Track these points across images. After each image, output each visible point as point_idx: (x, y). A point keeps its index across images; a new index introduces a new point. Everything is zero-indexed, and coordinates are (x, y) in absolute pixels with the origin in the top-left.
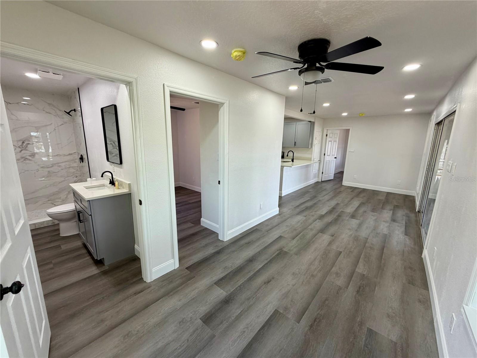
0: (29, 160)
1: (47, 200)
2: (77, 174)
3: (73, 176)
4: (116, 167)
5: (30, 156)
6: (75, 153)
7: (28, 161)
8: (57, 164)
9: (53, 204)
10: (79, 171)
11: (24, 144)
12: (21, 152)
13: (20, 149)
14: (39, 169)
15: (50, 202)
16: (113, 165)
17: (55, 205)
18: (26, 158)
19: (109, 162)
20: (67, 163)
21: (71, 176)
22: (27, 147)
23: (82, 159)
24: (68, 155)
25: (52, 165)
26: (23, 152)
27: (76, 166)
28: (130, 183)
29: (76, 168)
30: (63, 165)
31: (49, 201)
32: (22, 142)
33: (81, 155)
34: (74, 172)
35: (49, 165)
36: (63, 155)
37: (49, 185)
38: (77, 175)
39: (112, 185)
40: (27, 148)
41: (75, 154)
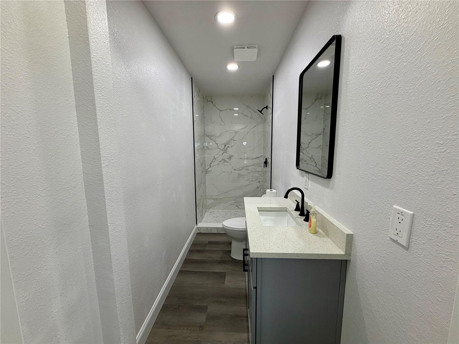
0: (227, 162)
1: (234, 202)
2: (260, 179)
3: (257, 181)
4: (311, 180)
5: (227, 158)
6: (262, 156)
7: (226, 163)
8: (246, 167)
9: (238, 207)
10: (262, 176)
11: (226, 147)
12: (222, 154)
13: (222, 152)
14: (232, 172)
15: (235, 204)
17: (239, 208)
18: (225, 161)
19: (300, 170)
20: (254, 167)
21: (255, 181)
22: (227, 149)
23: (266, 163)
24: (256, 158)
25: (241, 168)
26: (224, 154)
27: (261, 170)
28: (352, 233)
29: (261, 172)
30: (250, 168)
31: (235, 202)
32: (224, 145)
33: (266, 159)
34: (258, 177)
35: (239, 168)
36: (252, 158)
37: (237, 188)
38: (260, 180)
39: (299, 215)
40: (227, 151)
41: (261, 158)
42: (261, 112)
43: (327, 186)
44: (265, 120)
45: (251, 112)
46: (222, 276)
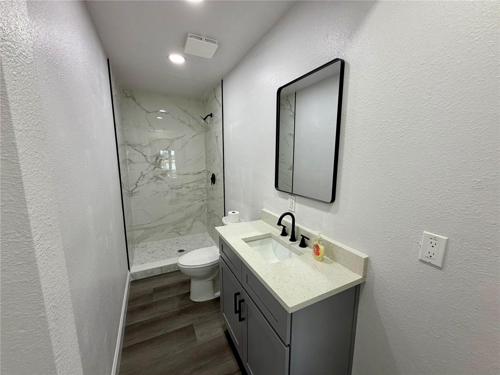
0: (161, 179)
1: (173, 228)
2: (203, 197)
3: (200, 200)
4: (299, 203)
5: (161, 174)
6: (204, 170)
7: (159, 181)
8: (186, 185)
9: (178, 233)
10: (206, 194)
11: (158, 161)
12: (154, 170)
13: (154, 167)
14: (169, 191)
15: (176, 230)
16: (289, 199)
17: (180, 234)
18: (159, 178)
19: (279, 190)
20: (196, 184)
21: (198, 199)
22: (160, 163)
23: (213, 179)
24: (197, 173)
25: (181, 186)
26: (156, 169)
27: (204, 187)
28: (367, 256)
29: (204, 189)
30: (191, 185)
31: (174, 229)
32: (156, 158)
33: (213, 175)
34: (201, 195)
35: (178, 186)
36: (192, 174)
37: (176, 210)
38: (204, 199)
39: (291, 240)
40: (160, 166)
41: (204, 173)
42: (205, 119)
43: (328, 211)
44: (207, 129)
45: (189, 118)
46: (189, 331)
